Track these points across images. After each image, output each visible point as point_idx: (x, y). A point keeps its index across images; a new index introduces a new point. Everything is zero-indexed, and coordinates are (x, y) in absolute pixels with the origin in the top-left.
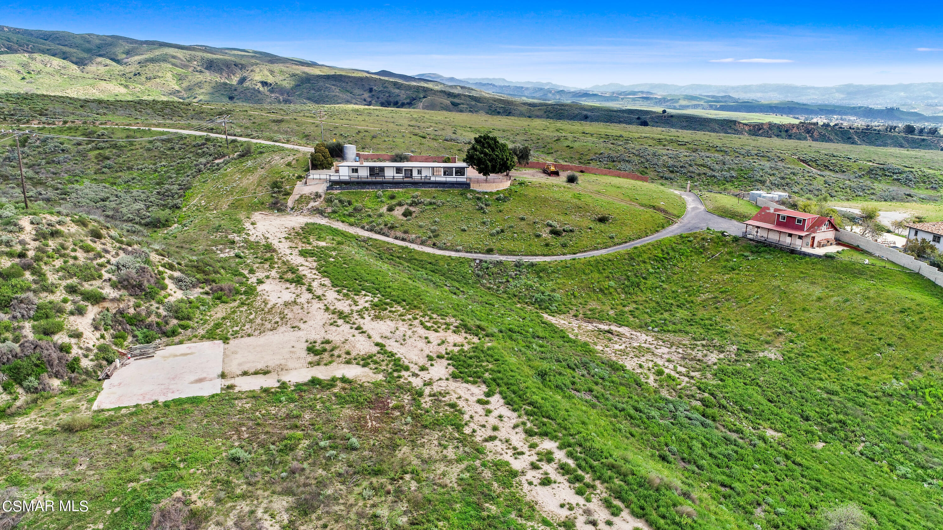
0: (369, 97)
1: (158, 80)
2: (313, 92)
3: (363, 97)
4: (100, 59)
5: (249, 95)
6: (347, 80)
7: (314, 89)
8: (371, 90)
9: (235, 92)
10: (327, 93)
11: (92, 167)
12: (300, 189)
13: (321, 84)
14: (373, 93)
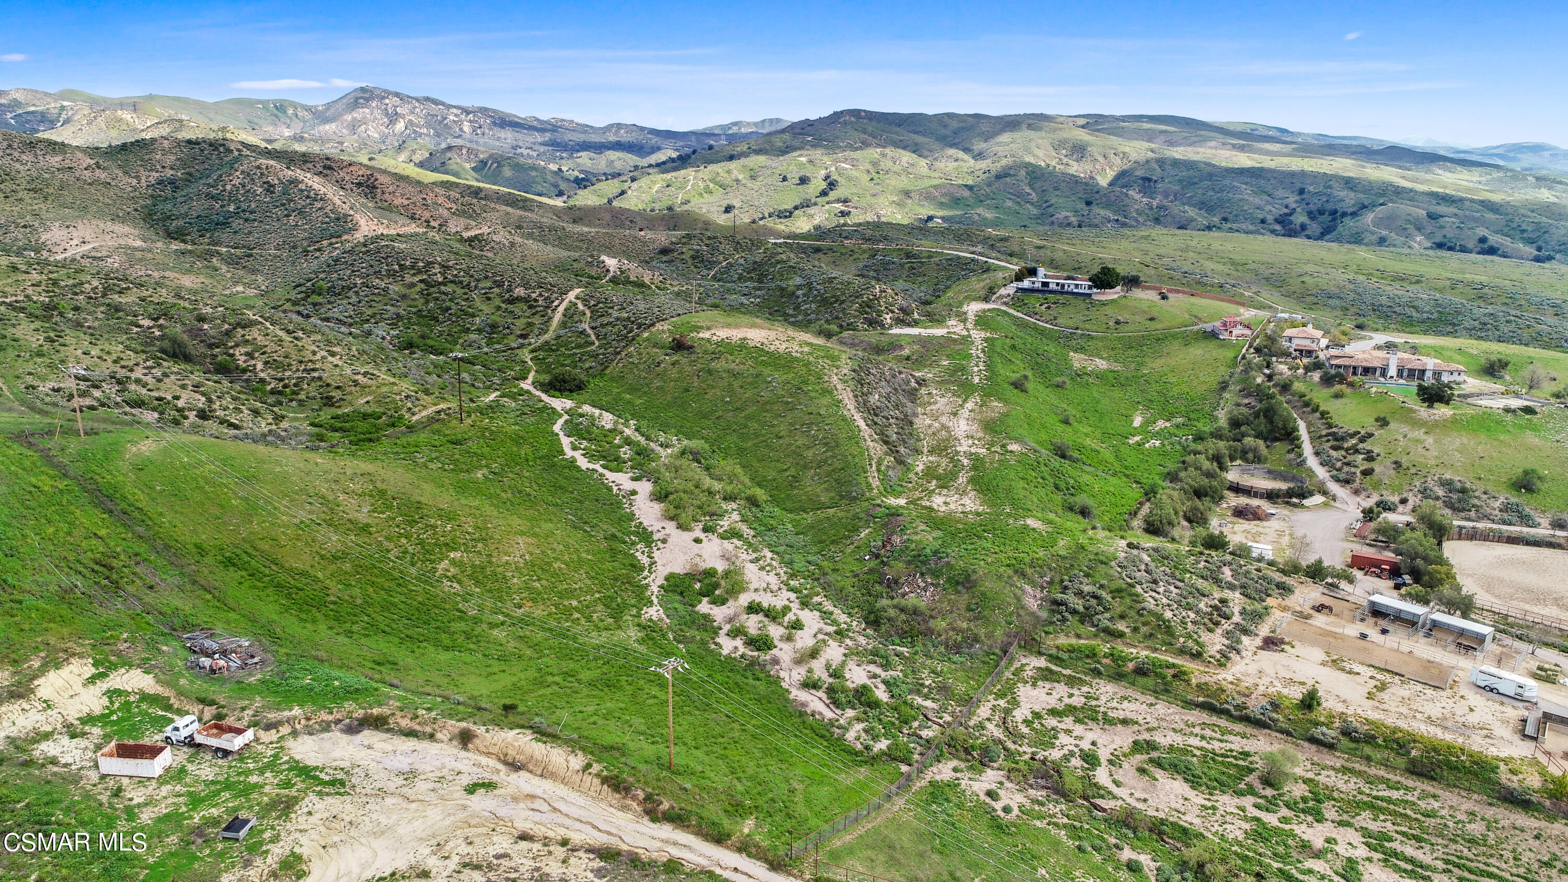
0: (1296, 202)
1: (1008, 179)
2: (1212, 193)
3: (1285, 202)
4: (951, 151)
5: (1113, 198)
6: (1269, 176)
7: (1213, 189)
8: (1301, 191)
9: (1097, 196)
10: (1231, 195)
11: (906, 273)
12: (1003, 291)
13: (1227, 182)
14: (1304, 196)
